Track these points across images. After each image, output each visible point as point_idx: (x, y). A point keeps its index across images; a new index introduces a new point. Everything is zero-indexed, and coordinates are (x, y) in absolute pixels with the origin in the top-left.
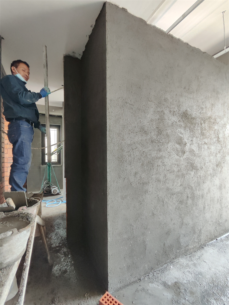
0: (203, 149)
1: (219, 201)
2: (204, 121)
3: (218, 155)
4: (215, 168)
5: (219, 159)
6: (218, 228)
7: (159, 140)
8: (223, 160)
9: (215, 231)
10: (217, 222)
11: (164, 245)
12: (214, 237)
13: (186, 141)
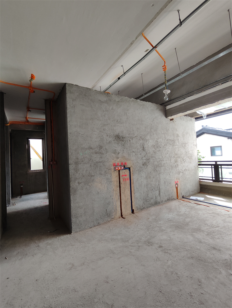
0: (132, 156)
1: (146, 186)
2: (132, 139)
3: (144, 158)
4: (142, 166)
5: (145, 161)
6: (145, 202)
7: (100, 152)
8: (147, 161)
9: (144, 204)
10: (145, 199)
11: (106, 210)
12: (142, 208)
13: (119, 151)
